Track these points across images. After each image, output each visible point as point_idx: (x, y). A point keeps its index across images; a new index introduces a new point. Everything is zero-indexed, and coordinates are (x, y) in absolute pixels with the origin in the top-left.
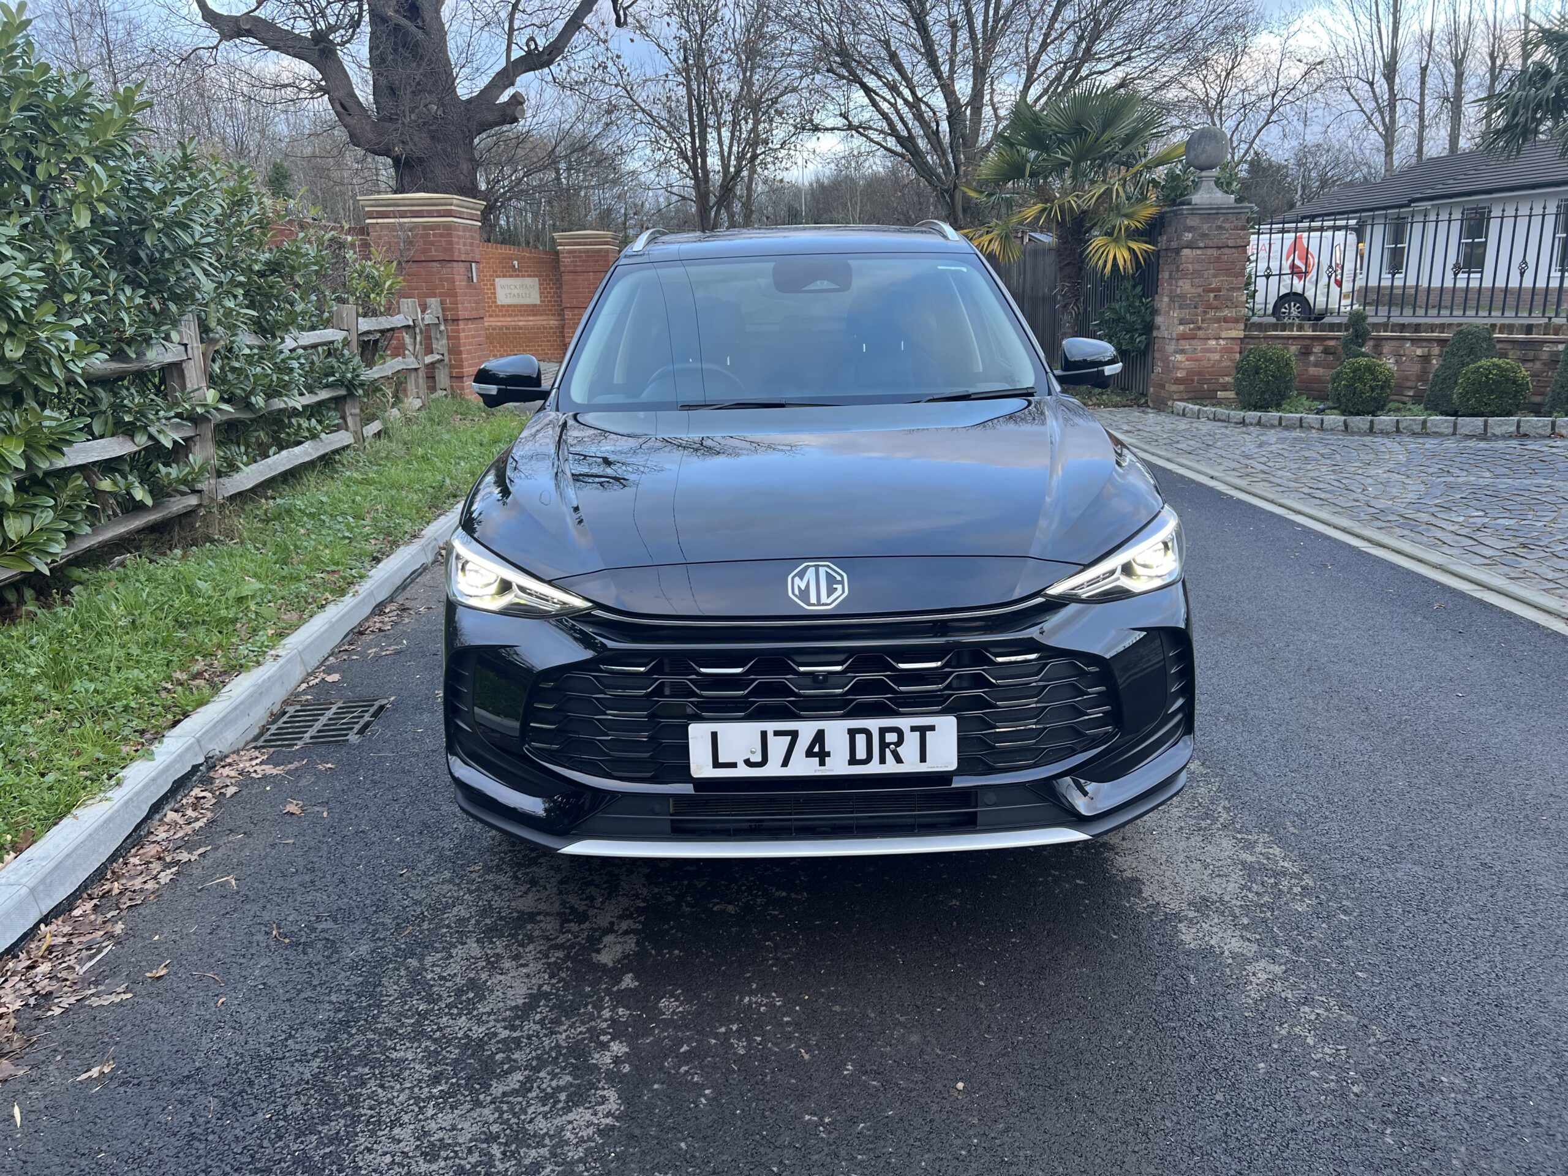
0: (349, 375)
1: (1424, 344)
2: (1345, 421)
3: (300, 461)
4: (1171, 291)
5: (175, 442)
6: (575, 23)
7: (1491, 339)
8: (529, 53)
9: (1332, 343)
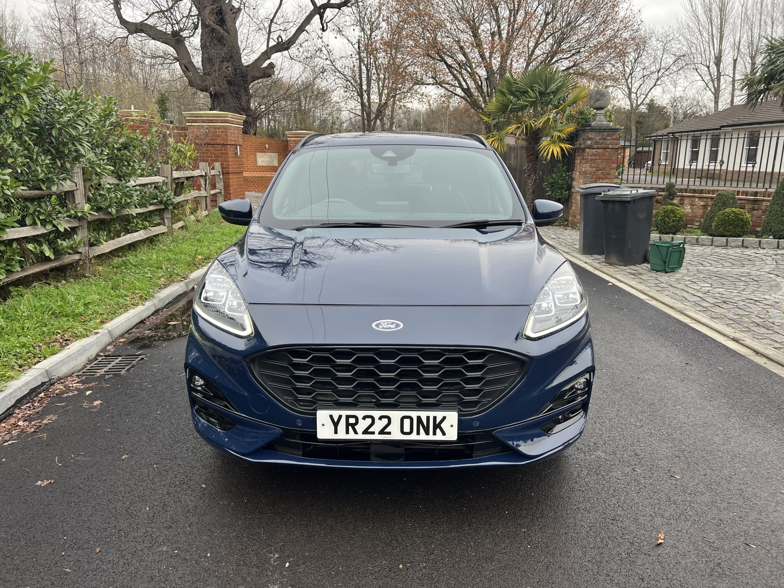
0: (165, 199)
1: (705, 200)
2: (660, 237)
3: (136, 240)
4: (580, 169)
5: (65, 229)
6: (301, 29)
7: (735, 198)
8: (278, 43)
9: (660, 198)
